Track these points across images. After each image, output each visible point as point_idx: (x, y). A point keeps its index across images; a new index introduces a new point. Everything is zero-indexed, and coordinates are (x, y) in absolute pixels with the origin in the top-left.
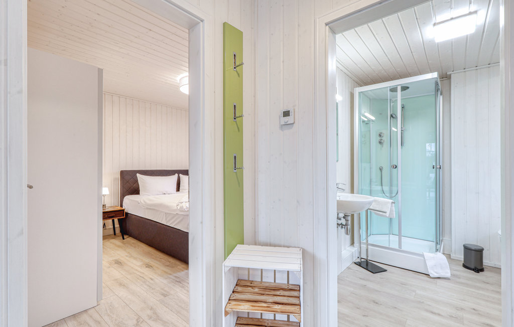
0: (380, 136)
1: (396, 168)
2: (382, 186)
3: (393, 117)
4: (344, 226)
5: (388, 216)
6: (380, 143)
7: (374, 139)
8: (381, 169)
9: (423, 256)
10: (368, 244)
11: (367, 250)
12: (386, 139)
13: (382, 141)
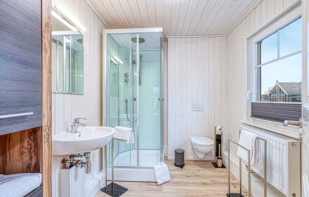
0: (126, 76)
1: (135, 100)
2: (127, 113)
3: (135, 63)
4: (84, 165)
5: (128, 143)
6: (126, 81)
7: (122, 78)
8: (126, 101)
9: (153, 168)
10: (113, 167)
11: (113, 172)
12: (130, 78)
13: (127, 80)
